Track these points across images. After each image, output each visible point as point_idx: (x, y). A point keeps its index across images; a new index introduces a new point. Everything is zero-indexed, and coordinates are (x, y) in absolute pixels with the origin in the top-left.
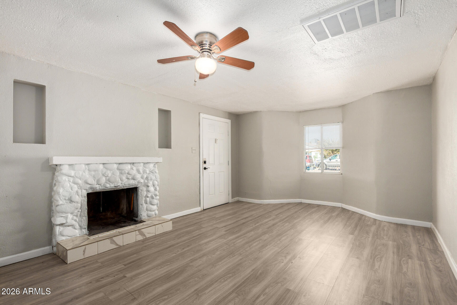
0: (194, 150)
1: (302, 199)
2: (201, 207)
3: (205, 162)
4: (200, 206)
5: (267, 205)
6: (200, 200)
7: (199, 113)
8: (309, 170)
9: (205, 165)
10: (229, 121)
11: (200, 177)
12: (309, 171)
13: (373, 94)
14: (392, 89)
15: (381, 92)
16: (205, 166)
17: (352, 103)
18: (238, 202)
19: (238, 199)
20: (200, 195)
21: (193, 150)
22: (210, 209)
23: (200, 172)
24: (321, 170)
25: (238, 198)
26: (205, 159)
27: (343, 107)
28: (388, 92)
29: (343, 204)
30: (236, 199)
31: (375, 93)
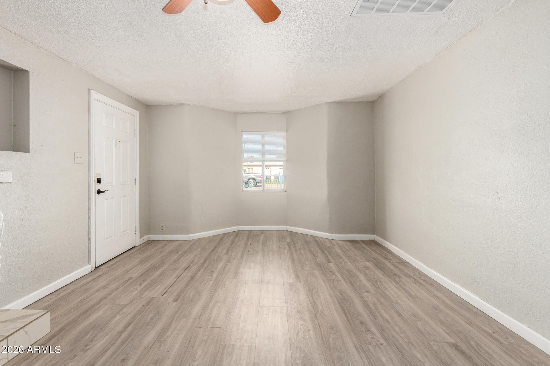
0: (79, 158)
1: (240, 226)
2: (91, 265)
3: (99, 181)
4: (89, 262)
5: (198, 240)
6: (89, 252)
7: (89, 90)
8: (247, 188)
9: (98, 185)
10: (137, 113)
11: (89, 209)
12: (249, 189)
13: (326, 103)
14: (344, 101)
15: (333, 102)
16: (100, 187)
17: (299, 110)
18: (150, 242)
19: (149, 238)
20: (89, 243)
21: (76, 158)
22: (108, 263)
23: (89, 199)
24: (261, 188)
25: (147, 236)
26: (99, 174)
27: (286, 113)
28: (340, 103)
29: (288, 227)
30: (146, 238)
31: (328, 102)
